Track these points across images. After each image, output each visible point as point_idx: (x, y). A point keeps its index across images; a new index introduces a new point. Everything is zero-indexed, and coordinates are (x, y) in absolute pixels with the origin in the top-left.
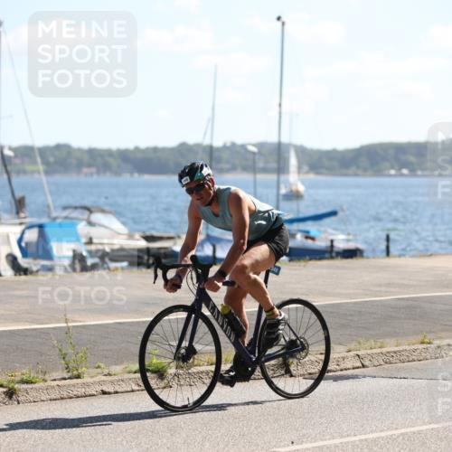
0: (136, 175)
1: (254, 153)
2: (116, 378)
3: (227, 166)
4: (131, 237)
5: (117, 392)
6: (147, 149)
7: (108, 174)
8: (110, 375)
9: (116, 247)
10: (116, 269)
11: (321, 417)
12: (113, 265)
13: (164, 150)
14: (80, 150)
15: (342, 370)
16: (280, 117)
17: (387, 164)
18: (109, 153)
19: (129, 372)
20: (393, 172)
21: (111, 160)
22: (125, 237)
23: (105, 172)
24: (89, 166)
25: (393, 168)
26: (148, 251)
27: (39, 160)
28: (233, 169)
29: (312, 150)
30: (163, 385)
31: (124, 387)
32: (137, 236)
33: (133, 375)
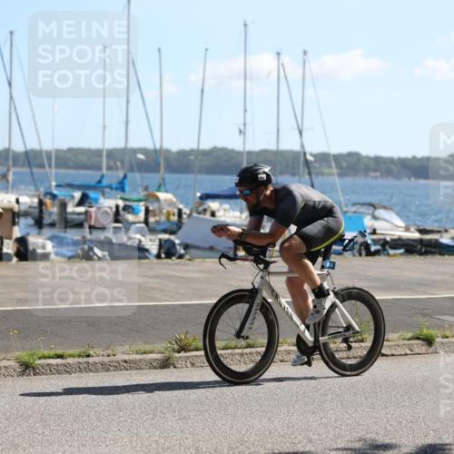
0: (413, 179)
2: (393, 343)
4: (407, 229)
5: (393, 355)
7: (390, 178)
9: (396, 237)
10: (395, 255)
12: (391, 252)
14: (367, 157)
18: (391, 160)
19: (404, 339)
21: (392, 166)
22: (403, 229)
23: (387, 176)
24: (375, 171)
26: (421, 241)
27: (333, 165)
30: (430, 351)
31: (399, 351)
32: (412, 229)
33: (406, 342)
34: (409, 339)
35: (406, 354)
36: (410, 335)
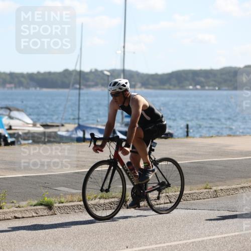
0: (38, 89)
1: (108, 76)
2: (23, 209)
3: (92, 83)
4: (34, 125)
5: (23, 217)
6: (45, 74)
7: (21, 88)
8: (19, 207)
9: (26, 131)
10: (25, 144)
11: (145, 232)
12: (23, 142)
13: (55, 74)
14: (5, 73)
15: (158, 205)
16: (124, 54)
17: (188, 83)
18: (22, 75)
19: (31, 206)
20: (191, 87)
21: (23, 80)
22: (31, 125)
23: (19, 87)
24: (10, 83)
25: (191, 85)
26: (44, 133)
28: (96, 85)
29: (143, 74)
30: (51, 213)
31: (28, 214)
32: (38, 125)
33: (33, 208)
34: (34, 206)
35: (33, 217)
36: (35, 202)
